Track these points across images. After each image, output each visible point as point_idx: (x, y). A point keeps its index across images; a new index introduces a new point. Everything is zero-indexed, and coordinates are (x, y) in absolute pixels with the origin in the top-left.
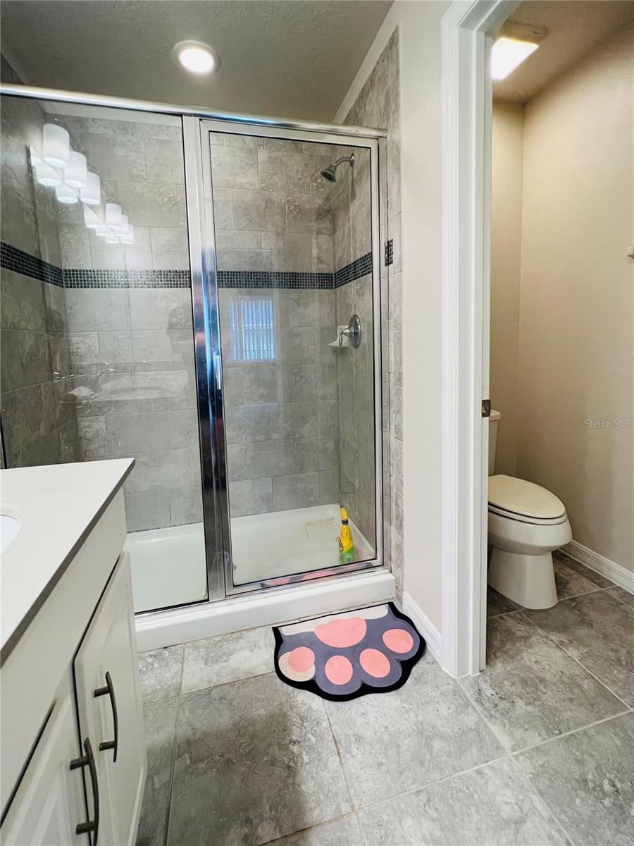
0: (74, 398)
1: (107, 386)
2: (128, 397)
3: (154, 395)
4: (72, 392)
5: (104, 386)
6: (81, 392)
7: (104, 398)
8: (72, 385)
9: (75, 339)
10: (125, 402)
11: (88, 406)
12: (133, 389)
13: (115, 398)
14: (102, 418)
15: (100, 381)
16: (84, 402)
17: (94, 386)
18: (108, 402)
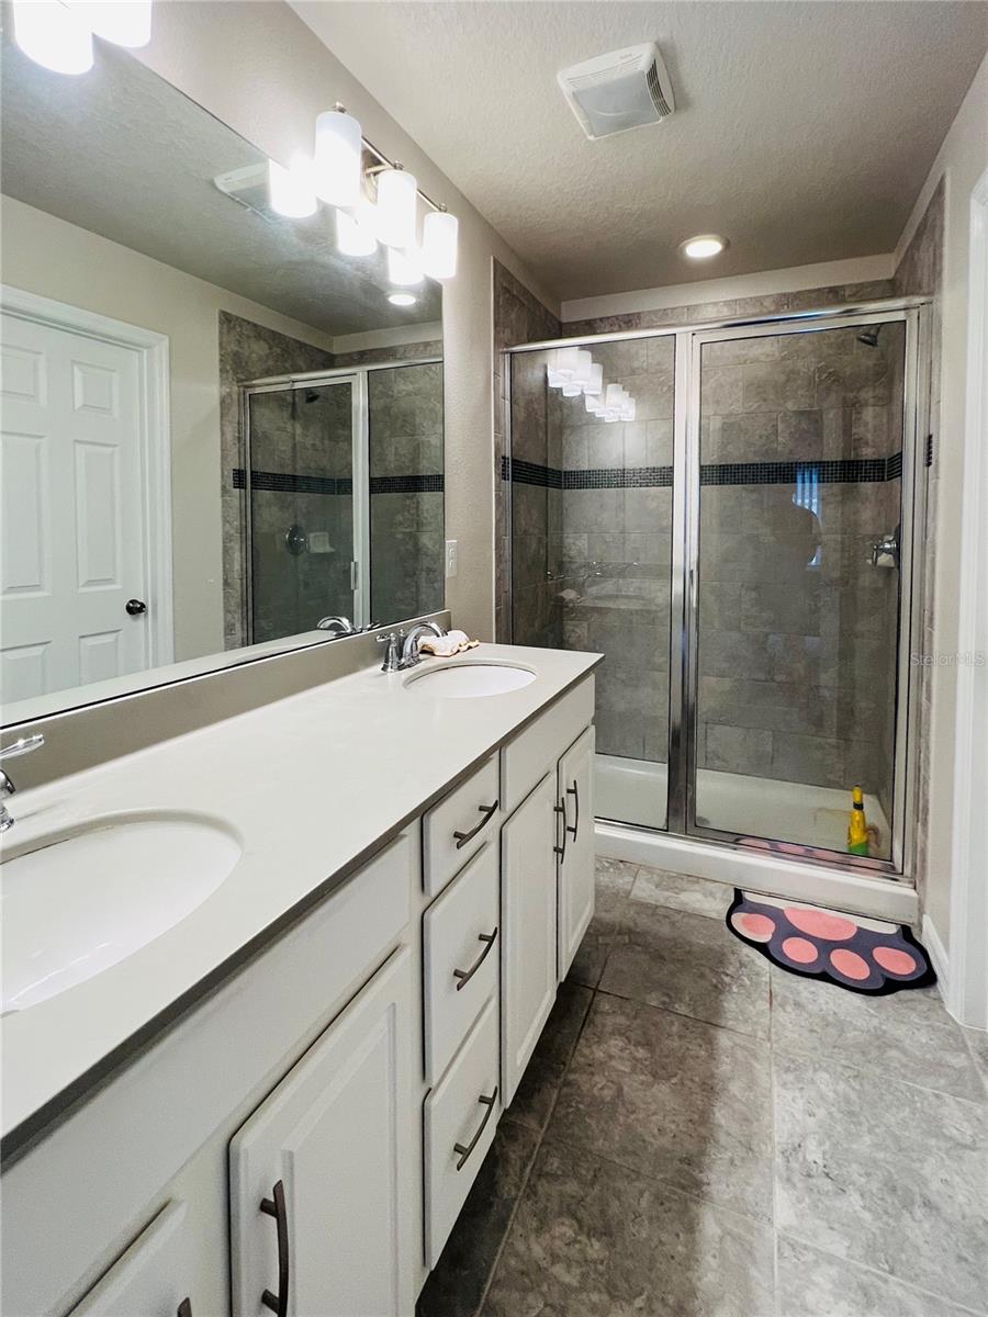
0: (563, 599)
1: (593, 590)
2: (610, 604)
3: (635, 605)
4: (561, 594)
5: (590, 590)
6: (569, 594)
7: (589, 603)
8: (562, 586)
9: (568, 541)
10: (609, 610)
11: (573, 610)
12: (617, 597)
13: (600, 604)
14: (585, 624)
15: (586, 584)
16: (571, 605)
17: (581, 591)
18: (593, 608)
